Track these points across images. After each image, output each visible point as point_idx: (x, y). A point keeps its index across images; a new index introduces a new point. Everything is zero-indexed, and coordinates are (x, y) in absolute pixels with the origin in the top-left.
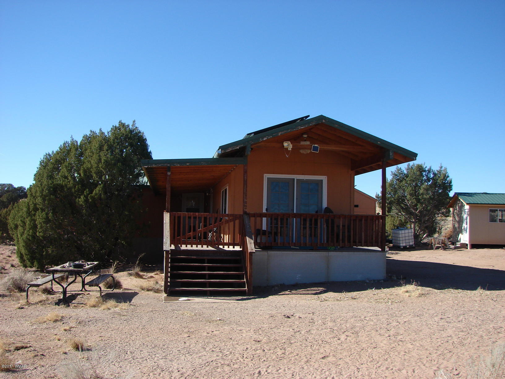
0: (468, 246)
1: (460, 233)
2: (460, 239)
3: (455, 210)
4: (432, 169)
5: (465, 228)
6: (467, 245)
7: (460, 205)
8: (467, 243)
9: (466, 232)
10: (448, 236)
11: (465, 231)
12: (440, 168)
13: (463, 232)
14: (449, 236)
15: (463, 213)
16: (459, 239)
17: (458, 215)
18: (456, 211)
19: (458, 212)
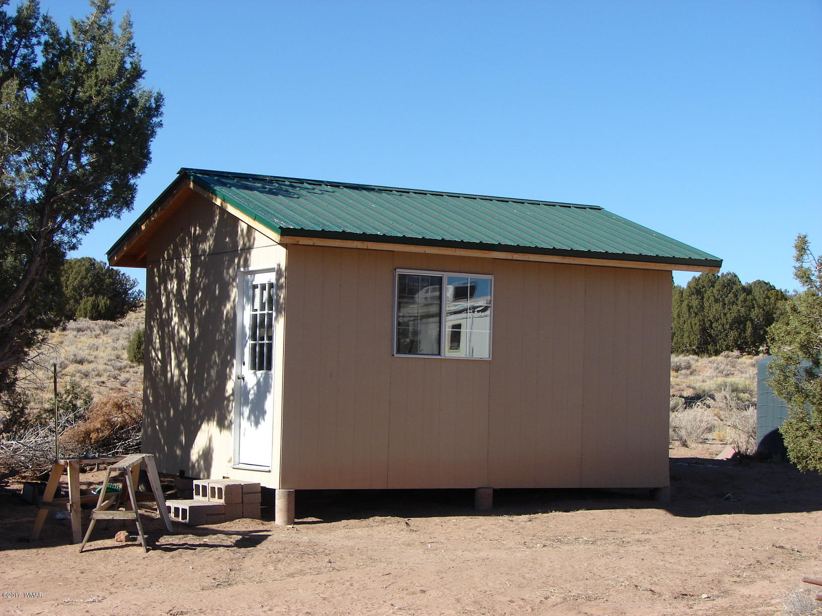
0: (280, 504)
1: (209, 417)
2: (207, 455)
3: (165, 277)
4: (43, 11)
5: (244, 391)
6: (268, 495)
7: (206, 246)
8: (272, 481)
9: (258, 413)
10: (97, 430)
11: (246, 411)
12: (94, 11)
13: (232, 416)
14: (107, 433)
15: (234, 293)
16: (195, 455)
17: (187, 310)
18: (173, 285)
19: (192, 292)
